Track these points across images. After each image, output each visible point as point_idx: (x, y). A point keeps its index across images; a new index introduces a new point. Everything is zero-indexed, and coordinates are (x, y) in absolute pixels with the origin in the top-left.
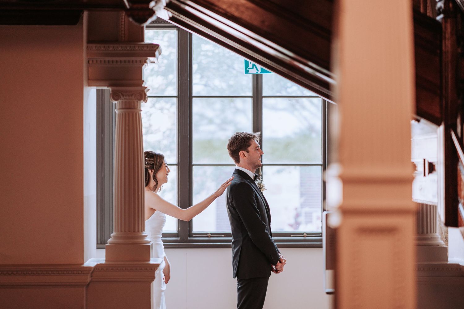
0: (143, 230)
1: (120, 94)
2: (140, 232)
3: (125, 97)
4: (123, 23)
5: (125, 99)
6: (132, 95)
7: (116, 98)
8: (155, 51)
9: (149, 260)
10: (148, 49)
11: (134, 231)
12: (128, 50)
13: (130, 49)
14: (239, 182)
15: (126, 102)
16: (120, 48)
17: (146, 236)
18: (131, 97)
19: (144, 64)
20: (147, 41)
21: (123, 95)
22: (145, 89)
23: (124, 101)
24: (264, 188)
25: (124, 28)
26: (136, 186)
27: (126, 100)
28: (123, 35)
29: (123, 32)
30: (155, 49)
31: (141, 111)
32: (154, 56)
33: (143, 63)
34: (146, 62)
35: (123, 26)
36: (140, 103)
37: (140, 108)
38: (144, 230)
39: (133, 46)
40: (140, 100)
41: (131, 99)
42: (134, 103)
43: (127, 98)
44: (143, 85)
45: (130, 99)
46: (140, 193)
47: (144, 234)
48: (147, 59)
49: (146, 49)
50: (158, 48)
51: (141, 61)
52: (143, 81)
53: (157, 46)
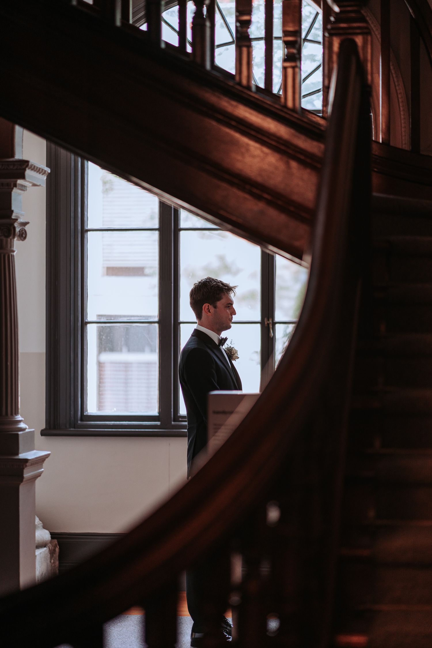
2: (14, 415)
8: (25, 170)
9: (17, 454)
10: (15, 167)
11: (1, 414)
14: (193, 348)
17: (20, 421)
19: (13, 189)
20: (18, 157)
22: (15, 222)
24: (236, 355)
26: (4, 353)
30: (24, 167)
31: (14, 251)
32: (23, 177)
33: (12, 187)
34: (15, 185)
36: (13, 240)
37: (11, 247)
38: (18, 414)
40: (8, 236)
44: (13, 217)
46: (9, 364)
47: (19, 417)
48: (16, 181)
49: (11, 167)
50: (27, 166)
51: (8, 185)
52: (12, 211)
53: (26, 164)
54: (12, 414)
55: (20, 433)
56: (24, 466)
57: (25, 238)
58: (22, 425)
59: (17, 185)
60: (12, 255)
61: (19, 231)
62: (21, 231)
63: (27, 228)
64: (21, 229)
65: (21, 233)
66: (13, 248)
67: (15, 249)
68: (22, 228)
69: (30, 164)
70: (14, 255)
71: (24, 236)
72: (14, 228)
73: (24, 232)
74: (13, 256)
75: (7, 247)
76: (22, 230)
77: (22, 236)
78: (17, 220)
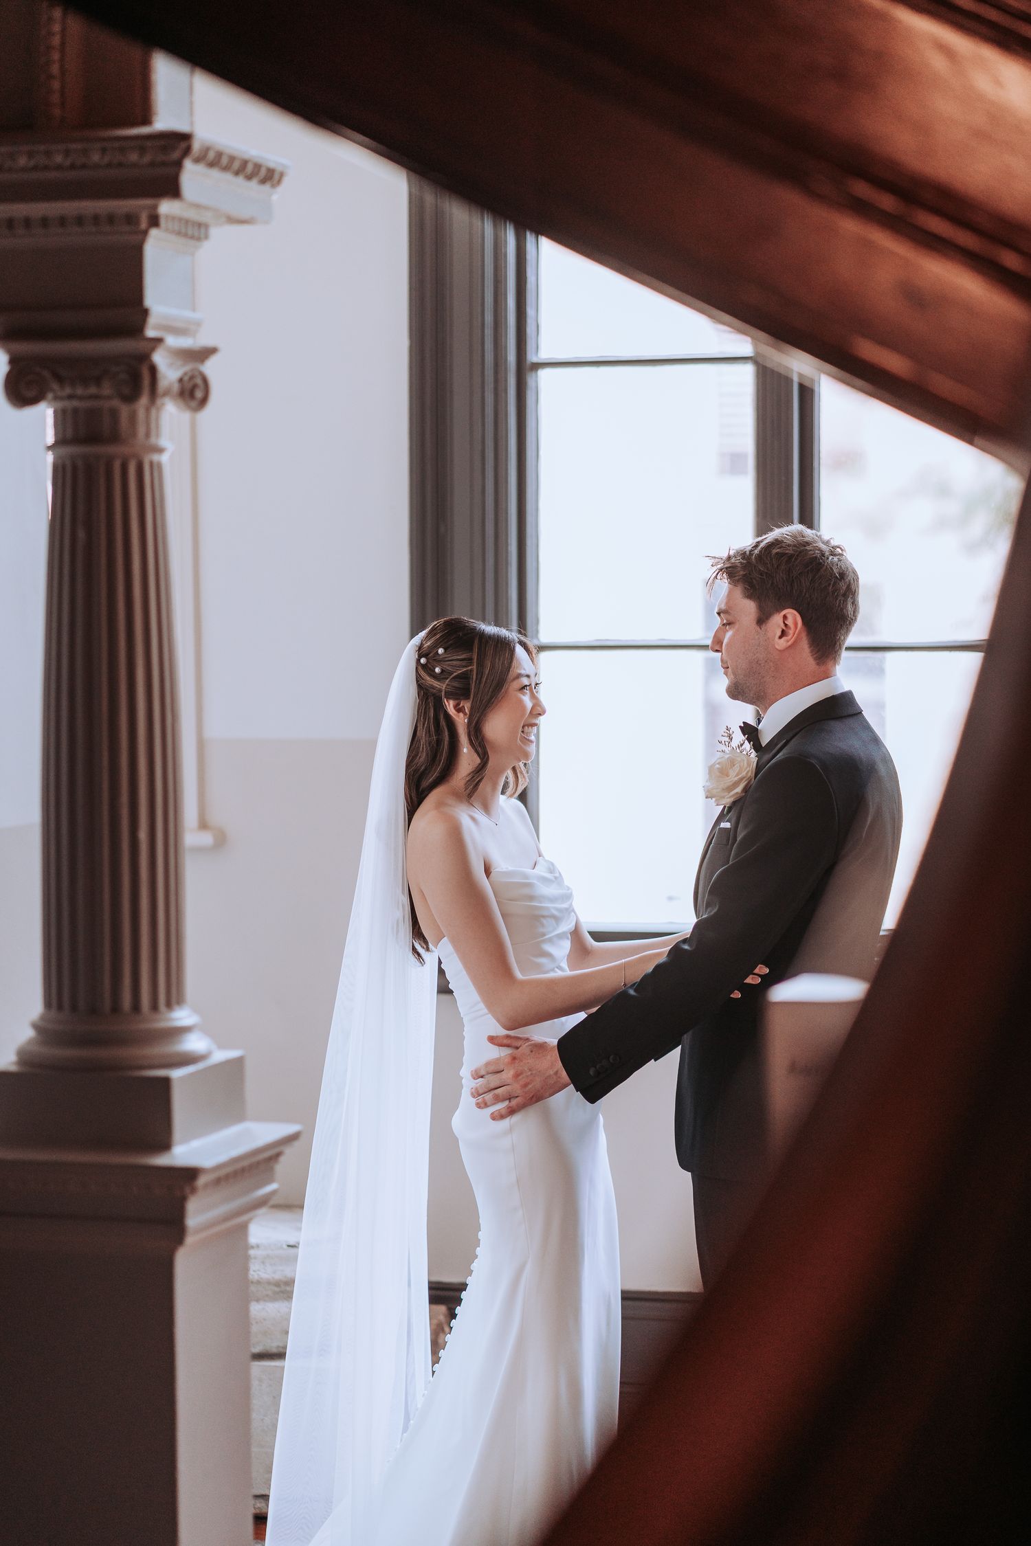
0: (175, 997)
1: (46, 373)
3: (68, 391)
4: (56, 40)
5: (70, 397)
6: (98, 381)
7: (30, 394)
8: (180, 166)
9: (167, 1147)
10: (147, 158)
11: (116, 1008)
12: (59, 167)
13: (68, 163)
15: (75, 411)
16: (22, 161)
17: (187, 1030)
18: (93, 390)
19: (145, 233)
20: (164, 121)
21: (60, 380)
22: (153, 349)
23: (70, 404)
25: (62, 67)
26: (124, 798)
27: (75, 403)
28: (55, 98)
29: (56, 85)
30: (177, 155)
31: (160, 450)
32: (175, 191)
33: (143, 225)
34: (154, 221)
35: (56, 56)
36: (158, 411)
37: (148, 435)
38: (180, 1001)
39: (79, 146)
40: (131, 397)
41: (96, 397)
42: (114, 414)
43: (79, 391)
44: (150, 333)
45: (91, 397)
46: (143, 835)
47: (182, 1016)
48: (155, 207)
49: (133, 157)
50: (187, 151)
51: (131, 219)
52: (145, 313)
53: (183, 145)
54: (155, 1007)
55: (176, 1074)
56: (187, 1190)
57: (204, 401)
58: (194, 1043)
59: (162, 222)
60: (151, 464)
61: (181, 380)
62: (186, 378)
63: (210, 368)
64: (185, 374)
65: (188, 386)
66: (158, 435)
67: (164, 442)
68: (192, 370)
69: (196, 146)
70: (160, 466)
71: (199, 394)
72: (153, 370)
73: (199, 381)
74: (157, 468)
75: (134, 434)
76: (192, 378)
77: (192, 395)
78: (159, 341)
